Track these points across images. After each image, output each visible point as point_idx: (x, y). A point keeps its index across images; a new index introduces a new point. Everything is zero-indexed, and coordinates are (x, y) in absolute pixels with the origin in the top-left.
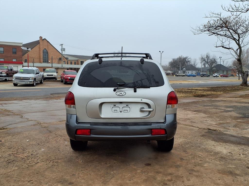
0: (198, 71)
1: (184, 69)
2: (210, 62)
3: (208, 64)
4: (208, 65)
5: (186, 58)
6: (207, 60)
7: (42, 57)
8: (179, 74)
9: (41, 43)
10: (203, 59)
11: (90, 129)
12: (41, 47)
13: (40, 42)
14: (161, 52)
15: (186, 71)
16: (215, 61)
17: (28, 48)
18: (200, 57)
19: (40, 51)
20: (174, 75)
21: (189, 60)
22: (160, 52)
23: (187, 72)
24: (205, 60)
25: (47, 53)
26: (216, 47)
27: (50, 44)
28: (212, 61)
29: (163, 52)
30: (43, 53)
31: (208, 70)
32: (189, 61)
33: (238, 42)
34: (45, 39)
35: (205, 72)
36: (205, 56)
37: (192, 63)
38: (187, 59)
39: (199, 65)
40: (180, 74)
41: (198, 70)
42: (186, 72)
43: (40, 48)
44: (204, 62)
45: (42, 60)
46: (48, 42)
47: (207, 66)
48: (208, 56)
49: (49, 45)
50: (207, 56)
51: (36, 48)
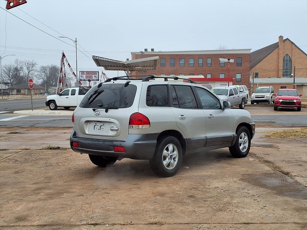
7: (281, 68)
9: (281, 46)
12: (280, 53)
13: (279, 45)
17: (229, 60)
19: (278, 59)
25: (291, 61)
27: (296, 46)
30: (284, 61)
34: (287, 39)
43: (278, 54)
45: (281, 73)
46: (292, 43)
49: (293, 48)
51: (273, 55)
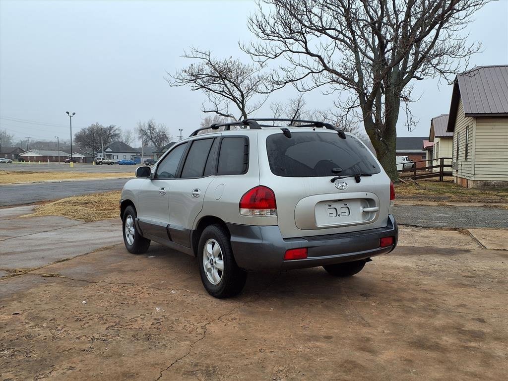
0: (135, 154)
1: (109, 150)
2: (155, 137)
3: (153, 141)
4: (153, 144)
5: (110, 128)
6: (151, 133)
8: (101, 160)
10: (143, 132)
11: (307, 248)
14: (71, 114)
15: (113, 154)
16: (166, 136)
18: (137, 126)
20: (94, 162)
21: (117, 132)
22: (68, 113)
23: (115, 157)
24: (146, 134)
26: (205, 112)
28: (159, 135)
29: (74, 114)
31: (154, 152)
32: (116, 135)
33: (241, 105)
35: (149, 156)
36: (147, 127)
37: (123, 139)
38: (113, 130)
39: (137, 143)
40: (103, 159)
41: (137, 153)
42: (113, 156)
44: (145, 137)
47: (150, 144)
48: (152, 126)
50: (150, 126)
